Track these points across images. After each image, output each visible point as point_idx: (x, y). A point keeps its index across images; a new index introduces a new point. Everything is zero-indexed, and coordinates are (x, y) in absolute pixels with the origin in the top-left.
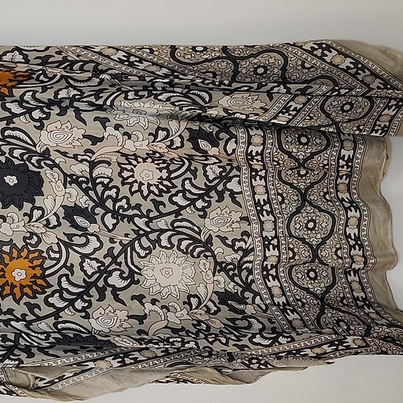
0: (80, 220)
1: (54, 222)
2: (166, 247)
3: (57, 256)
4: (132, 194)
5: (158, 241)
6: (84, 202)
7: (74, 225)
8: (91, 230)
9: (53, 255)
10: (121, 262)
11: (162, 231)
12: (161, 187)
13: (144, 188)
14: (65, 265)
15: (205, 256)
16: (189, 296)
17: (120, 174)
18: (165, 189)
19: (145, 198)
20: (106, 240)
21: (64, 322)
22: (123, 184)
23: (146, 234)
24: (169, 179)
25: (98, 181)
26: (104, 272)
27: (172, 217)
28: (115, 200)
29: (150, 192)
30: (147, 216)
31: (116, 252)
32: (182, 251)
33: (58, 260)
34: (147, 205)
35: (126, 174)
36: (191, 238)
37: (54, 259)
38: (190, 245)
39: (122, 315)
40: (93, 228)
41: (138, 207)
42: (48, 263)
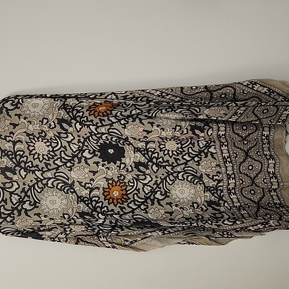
0: (141, 168)
1: (130, 169)
2: (181, 180)
3: (133, 184)
4: (165, 155)
5: (178, 177)
6: (143, 160)
7: (139, 171)
8: (147, 173)
9: (131, 184)
10: (161, 187)
11: (179, 172)
12: (178, 151)
13: (170, 152)
14: (136, 189)
15: (199, 183)
17: (159, 147)
19: (171, 157)
20: (154, 177)
21: (136, 215)
22: (160, 151)
23: (172, 174)
24: (181, 148)
25: (149, 150)
26: (153, 192)
27: (184, 166)
28: (157, 159)
29: (173, 154)
30: (172, 166)
31: (158, 182)
32: (189, 181)
33: (133, 186)
34: (172, 160)
35: (162, 146)
36: (193, 175)
37: (131, 186)
39: (162, 212)
40: (148, 172)
41: (168, 161)
42: (129, 188)
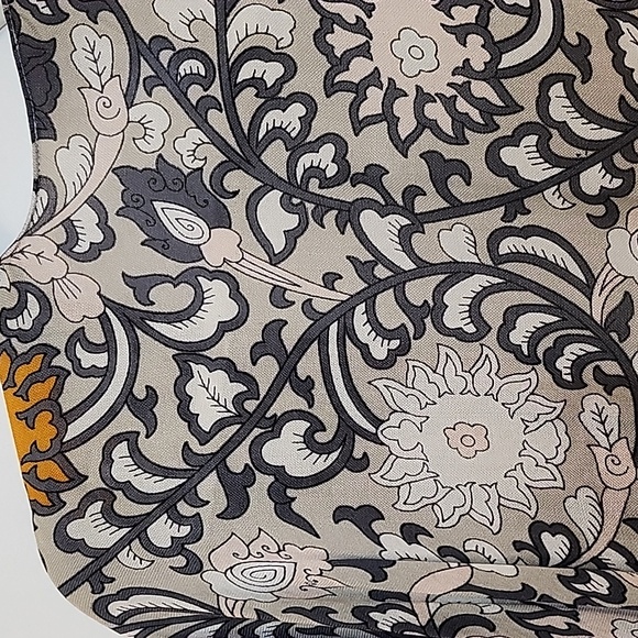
16: (537, 528)
18: (475, 115)
38: (545, 330)
